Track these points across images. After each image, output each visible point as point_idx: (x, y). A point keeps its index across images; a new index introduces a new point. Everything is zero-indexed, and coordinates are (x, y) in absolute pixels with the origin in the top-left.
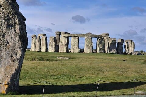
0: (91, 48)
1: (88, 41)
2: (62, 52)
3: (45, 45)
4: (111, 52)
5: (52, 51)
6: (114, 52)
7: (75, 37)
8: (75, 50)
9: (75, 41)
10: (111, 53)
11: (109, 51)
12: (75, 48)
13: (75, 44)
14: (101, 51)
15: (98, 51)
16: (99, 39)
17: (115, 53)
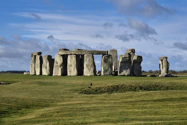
0: (92, 69)
1: (87, 60)
2: (56, 75)
3: (39, 67)
4: (122, 74)
5: (46, 74)
6: (126, 74)
7: (71, 54)
8: (72, 72)
9: (72, 60)
10: (122, 76)
11: (120, 73)
12: (72, 69)
13: (72, 65)
14: (108, 73)
15: (102, 73)
16: (104, 56)
17: (128, 76)
